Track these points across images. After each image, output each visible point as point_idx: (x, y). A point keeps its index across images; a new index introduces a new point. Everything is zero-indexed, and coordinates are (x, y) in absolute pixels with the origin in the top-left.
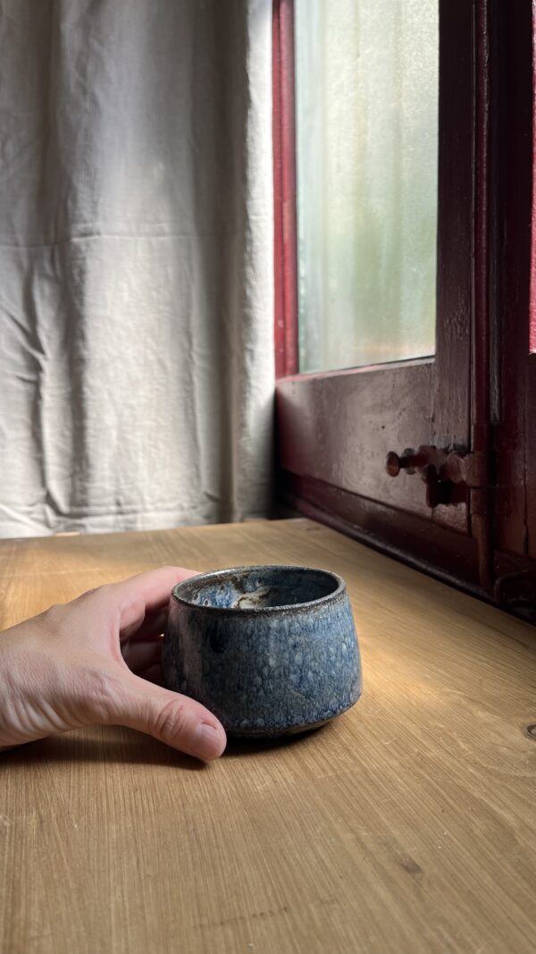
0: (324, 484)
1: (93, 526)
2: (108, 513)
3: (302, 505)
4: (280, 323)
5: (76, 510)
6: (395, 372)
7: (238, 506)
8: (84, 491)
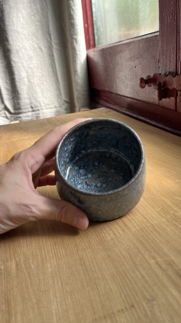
1: (24, 117)
2: (29, 112)
3: (102, 102)
4: (86, 25)
5: (17, 111)
6: (139, 41)
7: (77, 104)
8: (19, 104)
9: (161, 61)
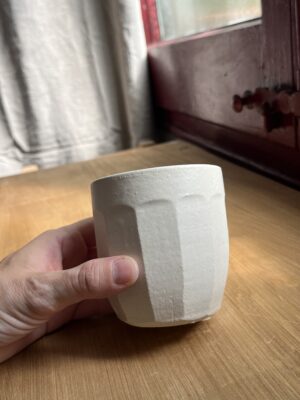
0: (187, 116)
2: (53, 149)
4: (145, 7)
5: (34, 149)
6: (230, 34)
7: (134, 134)
8: (36, 136)
9: (268, 66)
